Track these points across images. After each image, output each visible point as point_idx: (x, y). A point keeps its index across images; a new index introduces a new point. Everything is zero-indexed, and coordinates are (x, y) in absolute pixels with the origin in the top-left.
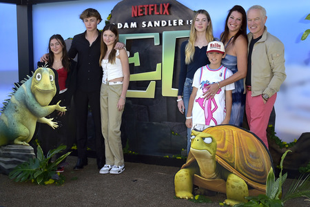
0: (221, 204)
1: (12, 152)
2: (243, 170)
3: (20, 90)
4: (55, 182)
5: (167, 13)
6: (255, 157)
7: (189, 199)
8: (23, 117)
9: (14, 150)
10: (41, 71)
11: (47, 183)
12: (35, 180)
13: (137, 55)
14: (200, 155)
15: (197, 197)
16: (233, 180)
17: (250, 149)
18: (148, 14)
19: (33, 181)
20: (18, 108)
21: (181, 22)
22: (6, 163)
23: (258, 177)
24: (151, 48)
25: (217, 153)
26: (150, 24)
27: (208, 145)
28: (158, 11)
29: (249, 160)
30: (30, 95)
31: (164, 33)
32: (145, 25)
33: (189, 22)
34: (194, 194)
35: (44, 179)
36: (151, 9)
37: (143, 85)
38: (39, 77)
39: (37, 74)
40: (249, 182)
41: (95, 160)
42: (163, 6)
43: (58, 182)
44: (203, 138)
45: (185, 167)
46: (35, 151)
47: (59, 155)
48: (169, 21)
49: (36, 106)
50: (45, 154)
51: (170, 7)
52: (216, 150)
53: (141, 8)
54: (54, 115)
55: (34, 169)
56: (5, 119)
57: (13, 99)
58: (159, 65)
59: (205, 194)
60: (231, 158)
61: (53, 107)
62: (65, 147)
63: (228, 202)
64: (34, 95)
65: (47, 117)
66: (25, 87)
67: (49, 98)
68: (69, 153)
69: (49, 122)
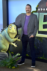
4: (15, 68)
8: (4, 42)
9: (0, 54)
10: (11, 26)
11: (13, 68)
12: (8, 66)
19: (7, 67)
20: (2, 39)
30: (7, 34)
35: (12, 66)
38: (10, 28)
41: (31, 60)
43: (17, 68)
46: (9, 55)
55: (8, 62)
61: (16, 39)
64: (8, 34)
65: (13, 43)
66: (5, 31)
67: (14, 36)
68: (21, 57)
69: (14, 44)
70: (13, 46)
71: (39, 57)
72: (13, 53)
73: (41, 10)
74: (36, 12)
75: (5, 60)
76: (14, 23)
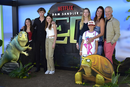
0: (93, 86)
1: (10, 66)
2: (102, 73)
3: (13, 41)
5: (72, 9)
6: (107, 67)
7: (81, 84)
8: (15, 51)
9: (11, 65)
10: (21, 33)
11: (24, 78)
12: (19, 76)
13: (60, 26)
14: (85, 67)
15: (84, 83)
16: (98, 77)
17: (105, 64)
18: (65, 10)
19: (18, 77)
20: (12, 48)
21: (78, 13)
22: (8, 70)
23: (108, 75)
24: (66, 24)
25: (92, 66)
26: (65, 14)
27: (88, 62)
28: (68, 8)
29: (105, 69)
30: (17, 42)
31: (71, 17)
32: (63, 14)
33: (81, 13)
34: (83, 82)
36: (66, 8)
37: (62, 38)
38: (21, 35)
39: (20, 34)
40: (105, 78)
41: (43, 68)
42: (71, 7)
43: (28, 77)
44: (86, 60)
45: (79, 72)
46: (19, 65)
47: (29, 67)
48: (73, 13)
49: (20, 47)
50: (23, 66)
51: (73, 7)
52: (92, 65)
53: (62, 7)
54: (27, 50)
55: (19, 72)
56: (7, 52)
57: (11, 44)
58: (69, 30)
59: (87, 82)
60: (98, 67)
61: (26, 47)
62: (31, 63)
63: (96, 85)
64: (19, 42)
65: (24, 51)
66: (15, 39)
67: (25, 44)
68: (33, 66)
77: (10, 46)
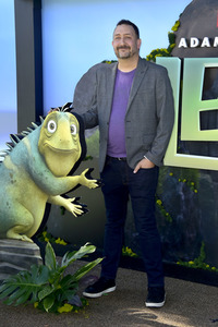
3: (19, 147)
4: (73, 310)
8: (24, 192)
9: (6, 249)
12: (41, 303)
19: (36, 305)
20: (15, 178)
30: (36, 156)
35: (56, 301)
38: (52, 127)
41: (145, 275)
43: (79, 310)
46: (43, 253)
49: (47, 175)
55: (39, 285)
57: (8, 162)
61: (75, 179)
62: (93, 249)
64: (43, 157)
66: (28, 142)
68: (100, 260)
69: (68, 203)
70: (64, 209)
71: (183, 260)
72: (65, 244)
73: (192, 45)
74: (168, 53)
75: (26, 276)
76: (69, 104)
77: (5, 168)
